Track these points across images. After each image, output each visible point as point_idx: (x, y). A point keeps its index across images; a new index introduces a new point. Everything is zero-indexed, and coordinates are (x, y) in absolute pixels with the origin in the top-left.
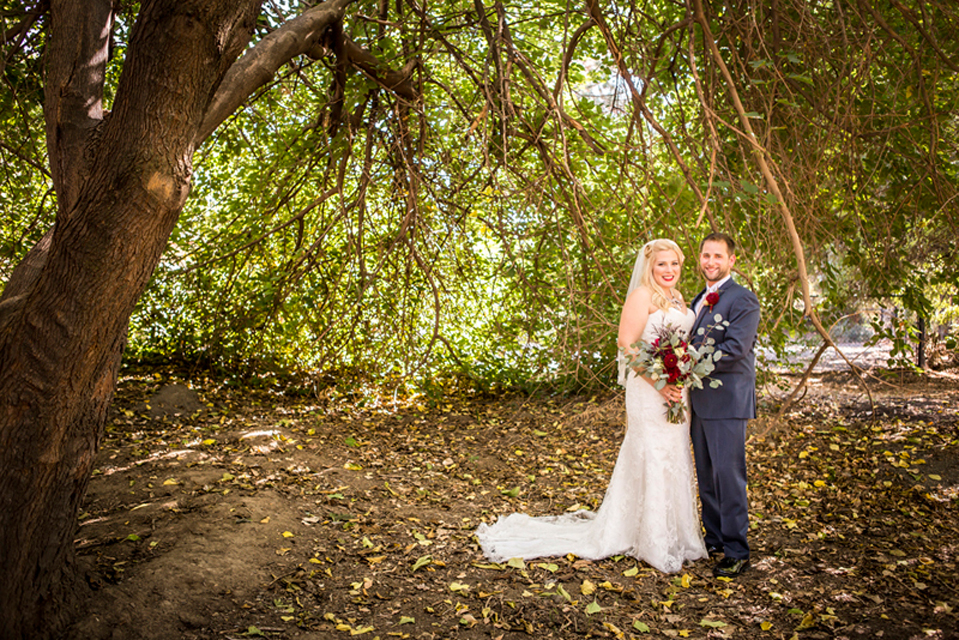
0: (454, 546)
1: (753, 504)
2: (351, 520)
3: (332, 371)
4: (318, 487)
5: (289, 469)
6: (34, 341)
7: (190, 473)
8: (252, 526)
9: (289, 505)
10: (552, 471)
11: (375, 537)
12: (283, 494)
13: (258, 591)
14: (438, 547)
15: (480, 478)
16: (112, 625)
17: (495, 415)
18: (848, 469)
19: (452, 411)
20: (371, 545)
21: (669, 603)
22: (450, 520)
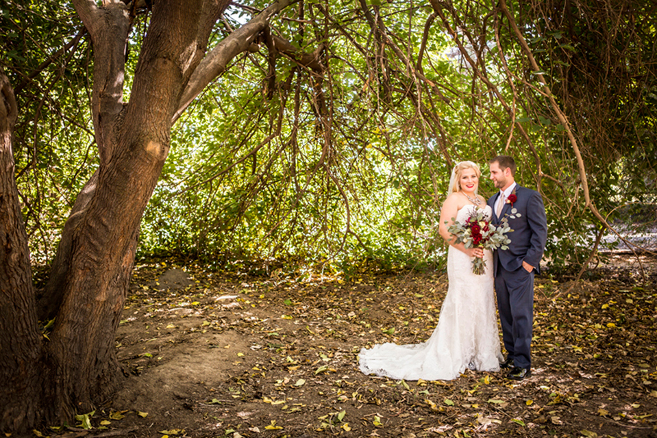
0: (345, 361)
1: (556, 338)
2: (282, 348)
3: (282, 259)
4: (263, 329)
5: (246, 319)
6: (91, 234)
7: (183, 321)
8: (219, 350)
9: (243, 339)
10: (422, 319)
11: (295, 357)
12: (240, 333)
13: (220, 383)
14: (334, 362)
15: (371, 323)
16: (136, 395)
17: (391, 284)
18: (636, 315)
19: (362, 283)
20: (292, 361)
21: (472, 391)
22: (345, 348)
